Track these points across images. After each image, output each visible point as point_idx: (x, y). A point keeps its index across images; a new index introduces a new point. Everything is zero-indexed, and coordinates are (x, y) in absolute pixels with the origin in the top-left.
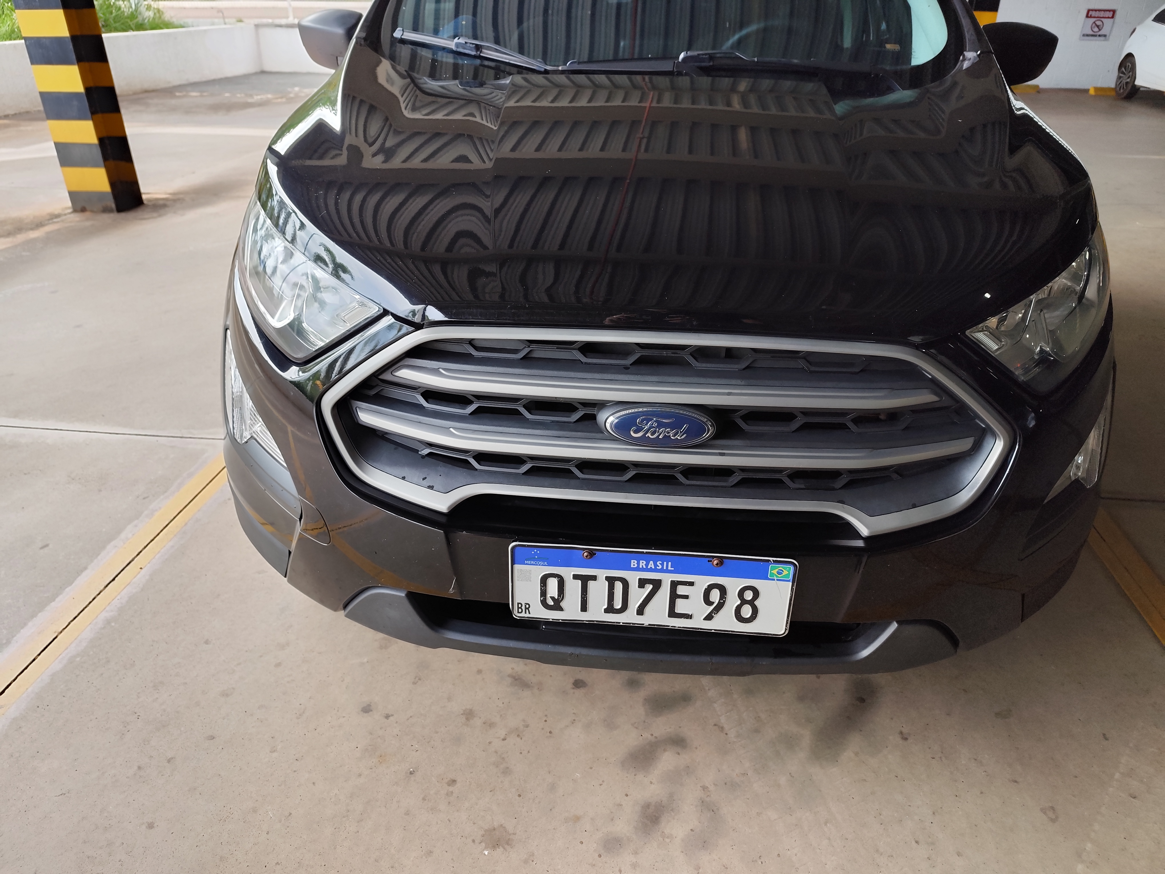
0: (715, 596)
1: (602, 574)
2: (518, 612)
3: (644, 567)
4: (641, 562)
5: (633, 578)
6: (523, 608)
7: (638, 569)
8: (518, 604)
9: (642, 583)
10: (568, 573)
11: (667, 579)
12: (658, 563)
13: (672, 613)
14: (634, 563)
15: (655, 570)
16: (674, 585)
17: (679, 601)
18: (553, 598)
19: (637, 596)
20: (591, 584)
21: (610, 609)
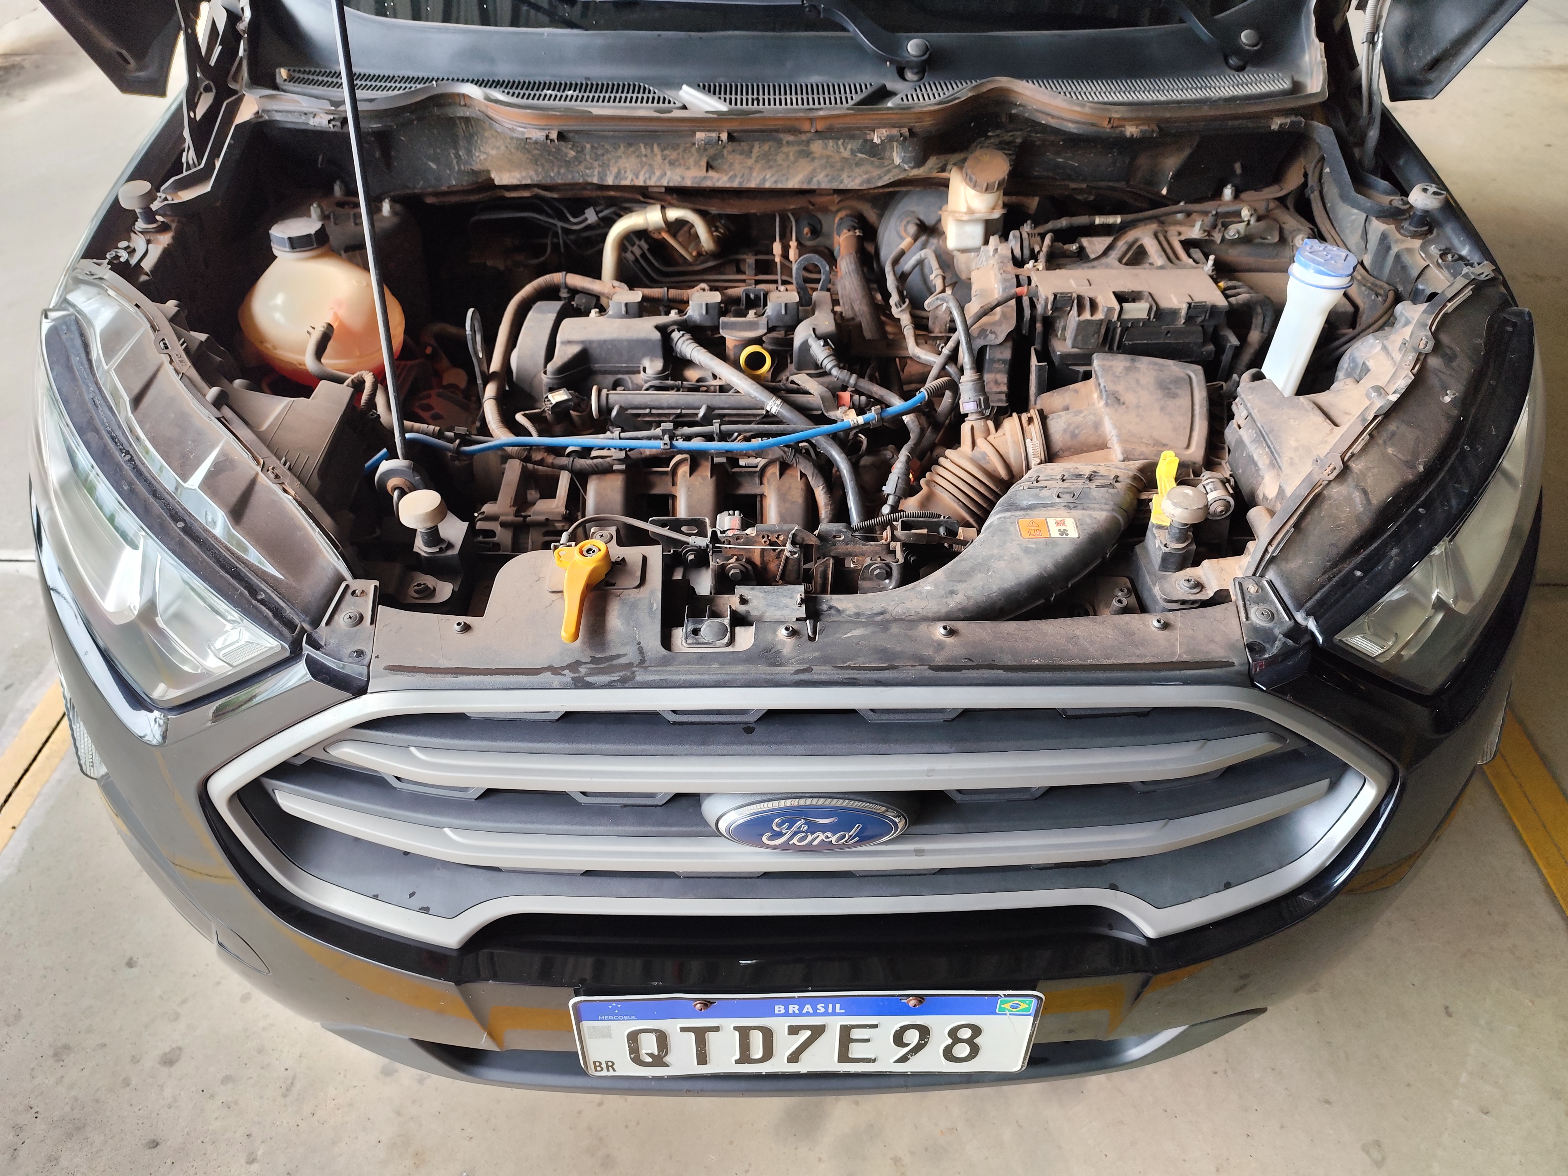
0: (912, 1037)
1: (729, 1024)
2: (596, 1070)
3: (797, 1012)
4: (791, 1007)
5: (779, 1025)
6: (604, 1066)
7: (787, 1014)
8: (594, 1063)
9: (794, 1030)
10: (672, 1026)
11: (835, 1025)
12: (819, 1006)
13: (844, 1056)
14: (779, 1009)
15: (815, 1014)
16: (845, 1031)
17: (853, 1046)
18: (651, 1055)
19: (785, 1045)
20: (711, 1036)
21: (745, 1057)
